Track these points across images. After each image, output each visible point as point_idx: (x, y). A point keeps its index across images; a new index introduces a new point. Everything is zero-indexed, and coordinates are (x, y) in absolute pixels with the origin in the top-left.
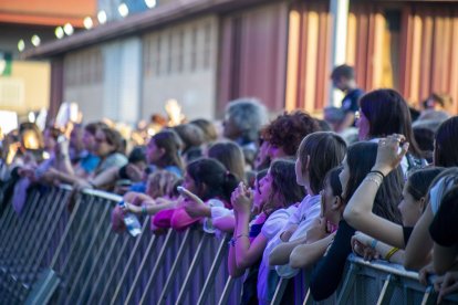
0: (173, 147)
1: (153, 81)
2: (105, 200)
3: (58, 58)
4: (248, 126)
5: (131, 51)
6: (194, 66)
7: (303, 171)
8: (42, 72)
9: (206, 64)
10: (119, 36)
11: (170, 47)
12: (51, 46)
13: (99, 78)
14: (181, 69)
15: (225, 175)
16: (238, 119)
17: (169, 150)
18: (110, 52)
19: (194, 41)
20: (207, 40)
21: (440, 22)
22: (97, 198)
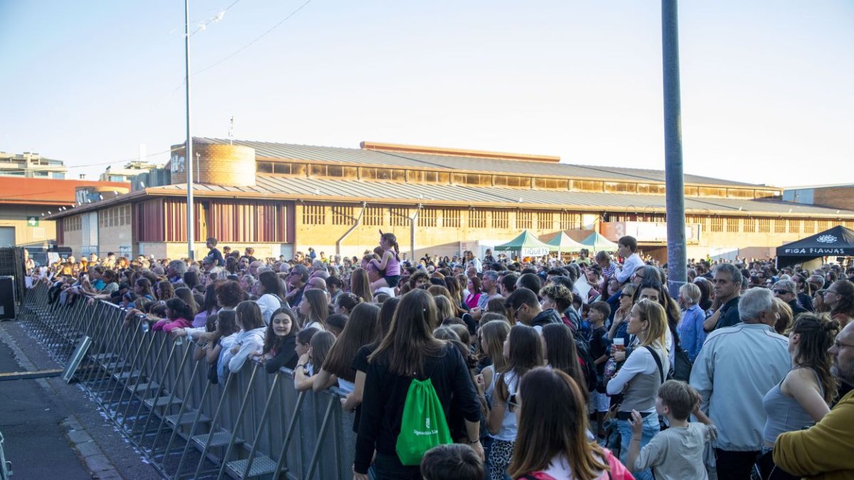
0: (147, 286)
1: (103, 229)
2: (112, 306)
3: (60, 220)
4: (180, 272)
5: (93, 218)
6: (122, 224)
7: (239, 320)
8: (53, 223)
9: (128, 223)
10: (89, 211)
11: (111, 215)
12: (57, 215)
13: (79, 227)
14: (116, 224)
15: (185, 306)
16: (175, 269)
17: (145, 287)
18: (84, 218)
19: (122, 213)
20: (128, 213)
21: (223, 206)
22: (107, 304)
